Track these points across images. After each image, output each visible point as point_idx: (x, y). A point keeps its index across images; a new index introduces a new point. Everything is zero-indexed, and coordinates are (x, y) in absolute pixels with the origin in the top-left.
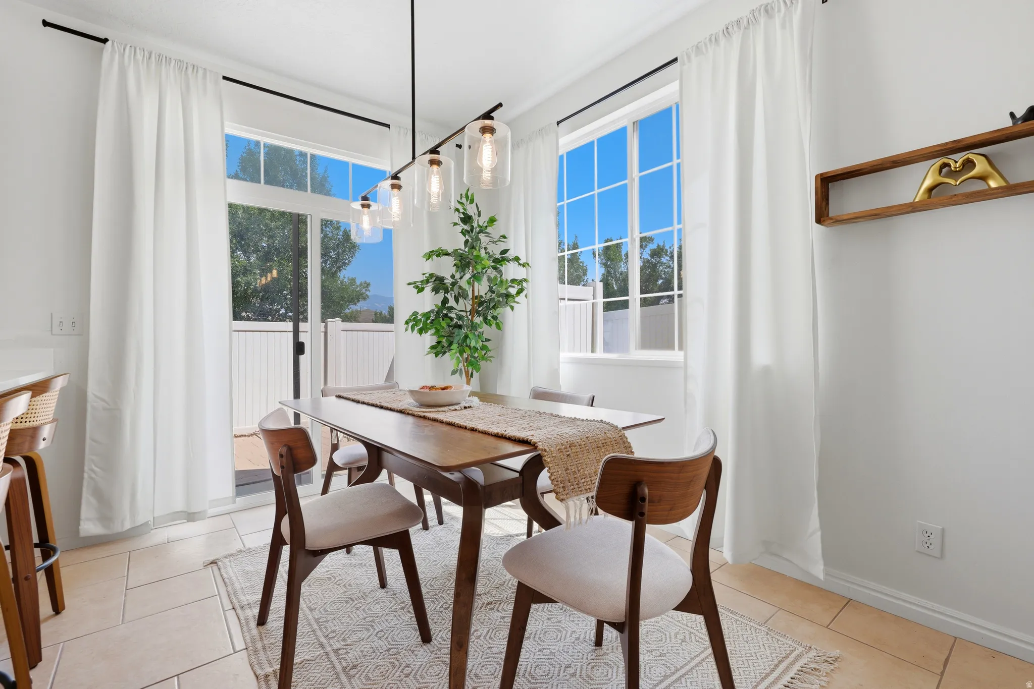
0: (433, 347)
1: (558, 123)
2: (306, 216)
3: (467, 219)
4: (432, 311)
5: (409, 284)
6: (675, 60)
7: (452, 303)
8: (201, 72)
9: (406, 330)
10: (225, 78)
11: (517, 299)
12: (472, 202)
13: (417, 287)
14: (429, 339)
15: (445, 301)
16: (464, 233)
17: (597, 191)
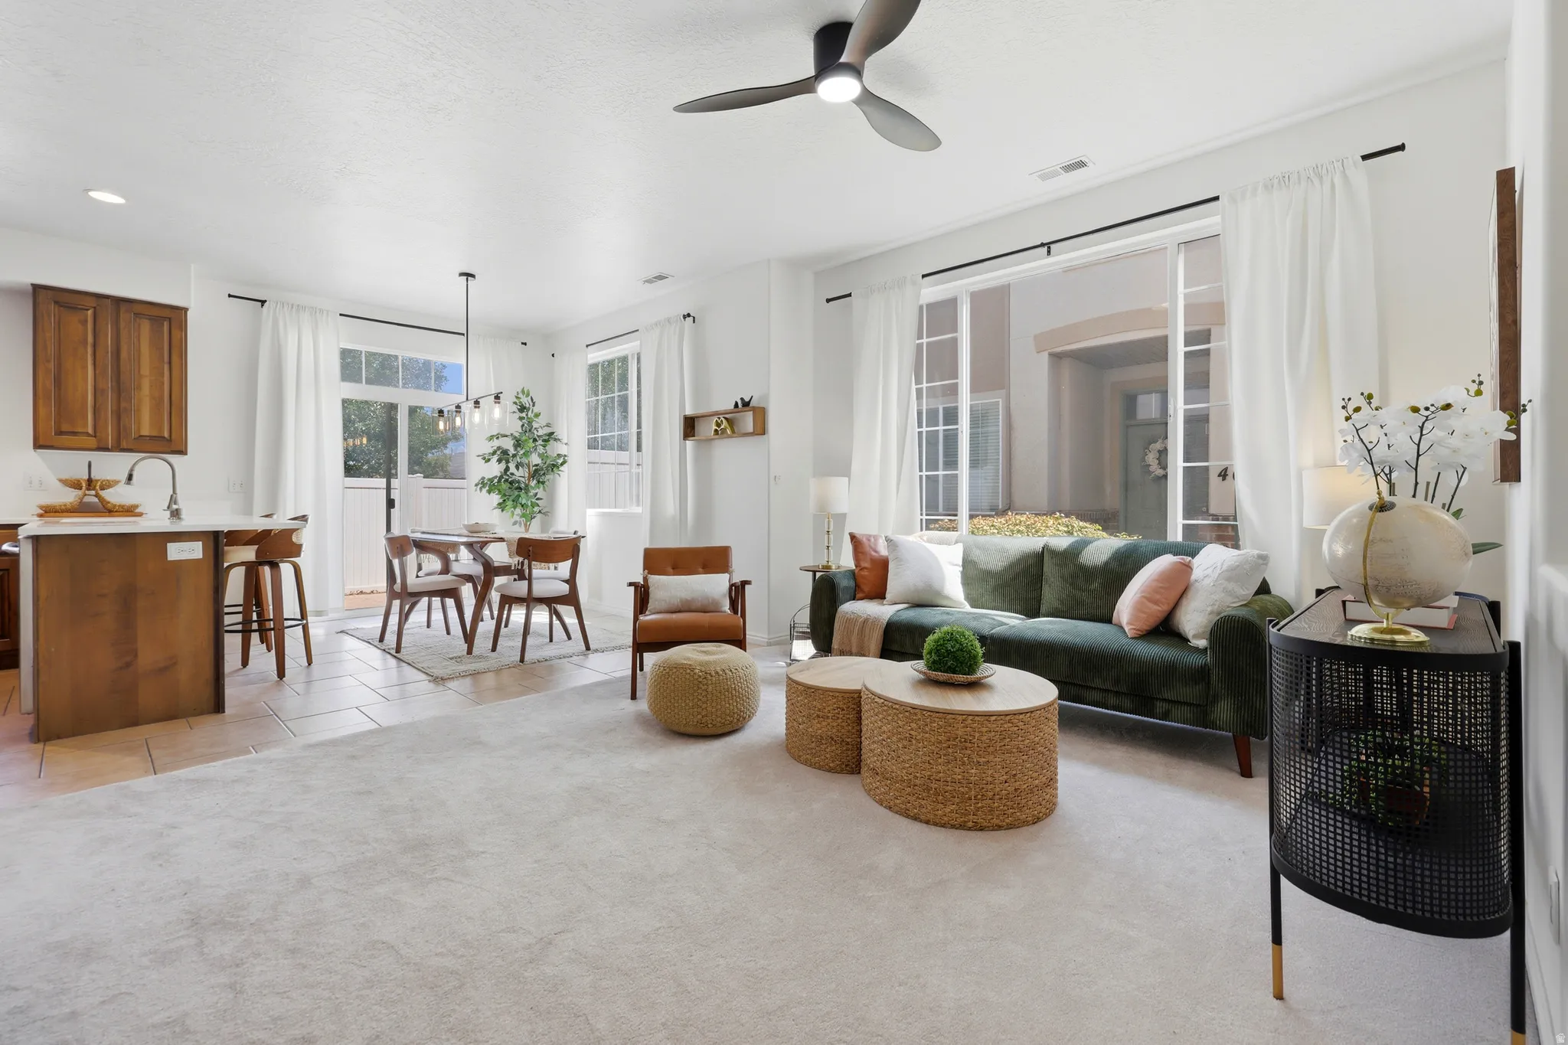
0: (500, 504)
1: (587, 346)
2: (397, 405)
3: (522, 409)
4: (496, 477)
5: (478, 456)
6: (638, 330)
7: (512, 469)
8: (325, 312)
9: (476, 490)
10: (341, 315)
11: (561, 468)
12: (528, 395)
13: (484, 459)
14: (496, 498)
15: (507, 469)
16: (521, 418)
17: (616, 394)
